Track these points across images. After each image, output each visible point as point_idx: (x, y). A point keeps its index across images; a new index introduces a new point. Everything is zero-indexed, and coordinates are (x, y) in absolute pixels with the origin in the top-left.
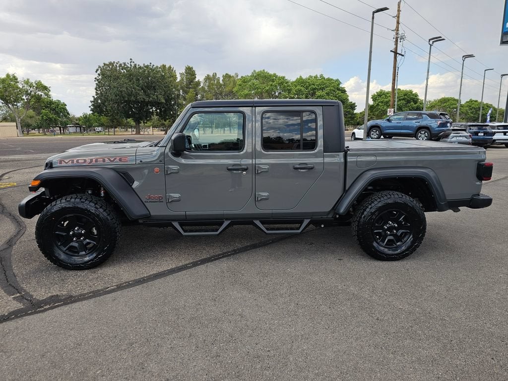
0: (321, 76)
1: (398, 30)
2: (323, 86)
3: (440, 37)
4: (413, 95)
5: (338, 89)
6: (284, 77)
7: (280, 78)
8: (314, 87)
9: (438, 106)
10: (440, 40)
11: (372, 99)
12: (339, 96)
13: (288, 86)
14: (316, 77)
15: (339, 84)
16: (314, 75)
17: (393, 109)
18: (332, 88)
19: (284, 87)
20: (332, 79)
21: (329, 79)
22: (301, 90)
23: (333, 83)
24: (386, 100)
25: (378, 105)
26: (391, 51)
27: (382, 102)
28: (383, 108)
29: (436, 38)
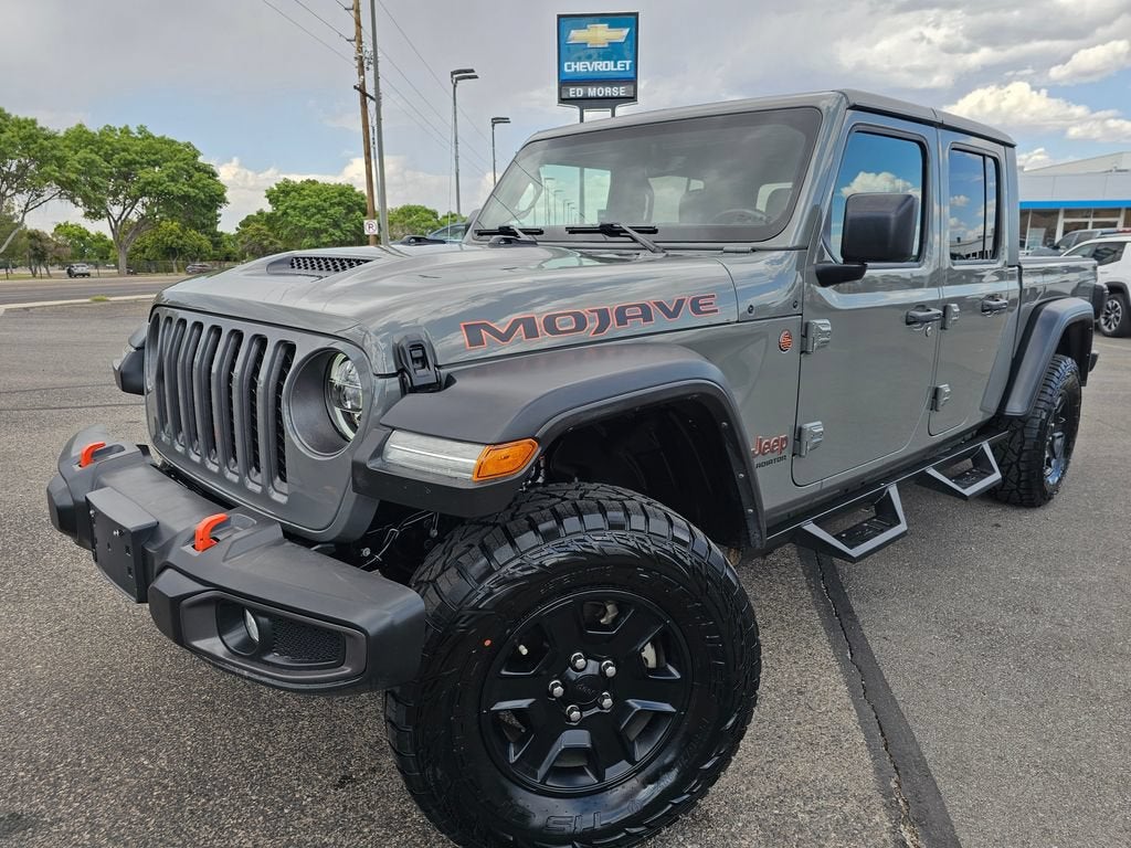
0: (142, 130)
1: (361, 42)
2: (153, 158)
3: (472, 71)
4: (357, 195)
5: (198, 169)
6: (34, 122)
7: (21, 125)
8: (129, 157)
9: (400, 222)
10: (470, 77)
11: (267, 200)
12: (204, 186)
13: (53, 148)
14: (126, 131)
15: (195, 157)
16: (118, 125)
17: (376, 221)
18: (181, 164)
19: (42, 148)
20: (173, 142)
21: (163, 141)
22: (93, 161)
23: (180, 151)
24: (301, 203)
25: (285, 213)
26: (355, 87)
27: (294, 208)
28: (299, 221)
29: (466, 71)
